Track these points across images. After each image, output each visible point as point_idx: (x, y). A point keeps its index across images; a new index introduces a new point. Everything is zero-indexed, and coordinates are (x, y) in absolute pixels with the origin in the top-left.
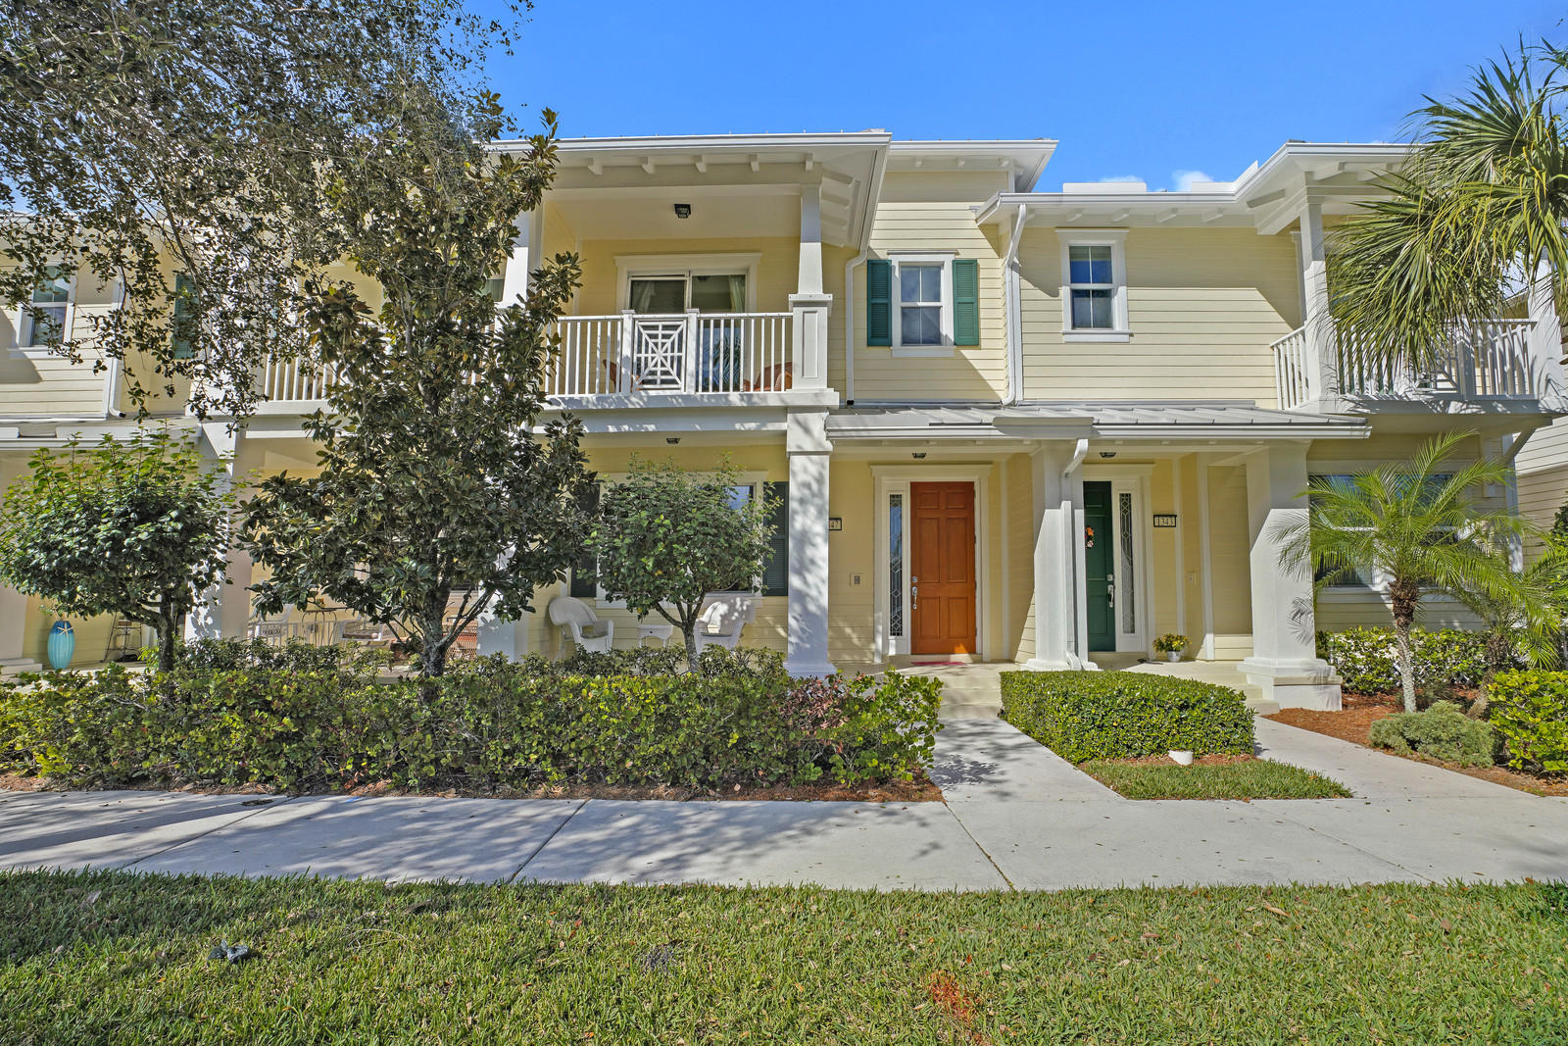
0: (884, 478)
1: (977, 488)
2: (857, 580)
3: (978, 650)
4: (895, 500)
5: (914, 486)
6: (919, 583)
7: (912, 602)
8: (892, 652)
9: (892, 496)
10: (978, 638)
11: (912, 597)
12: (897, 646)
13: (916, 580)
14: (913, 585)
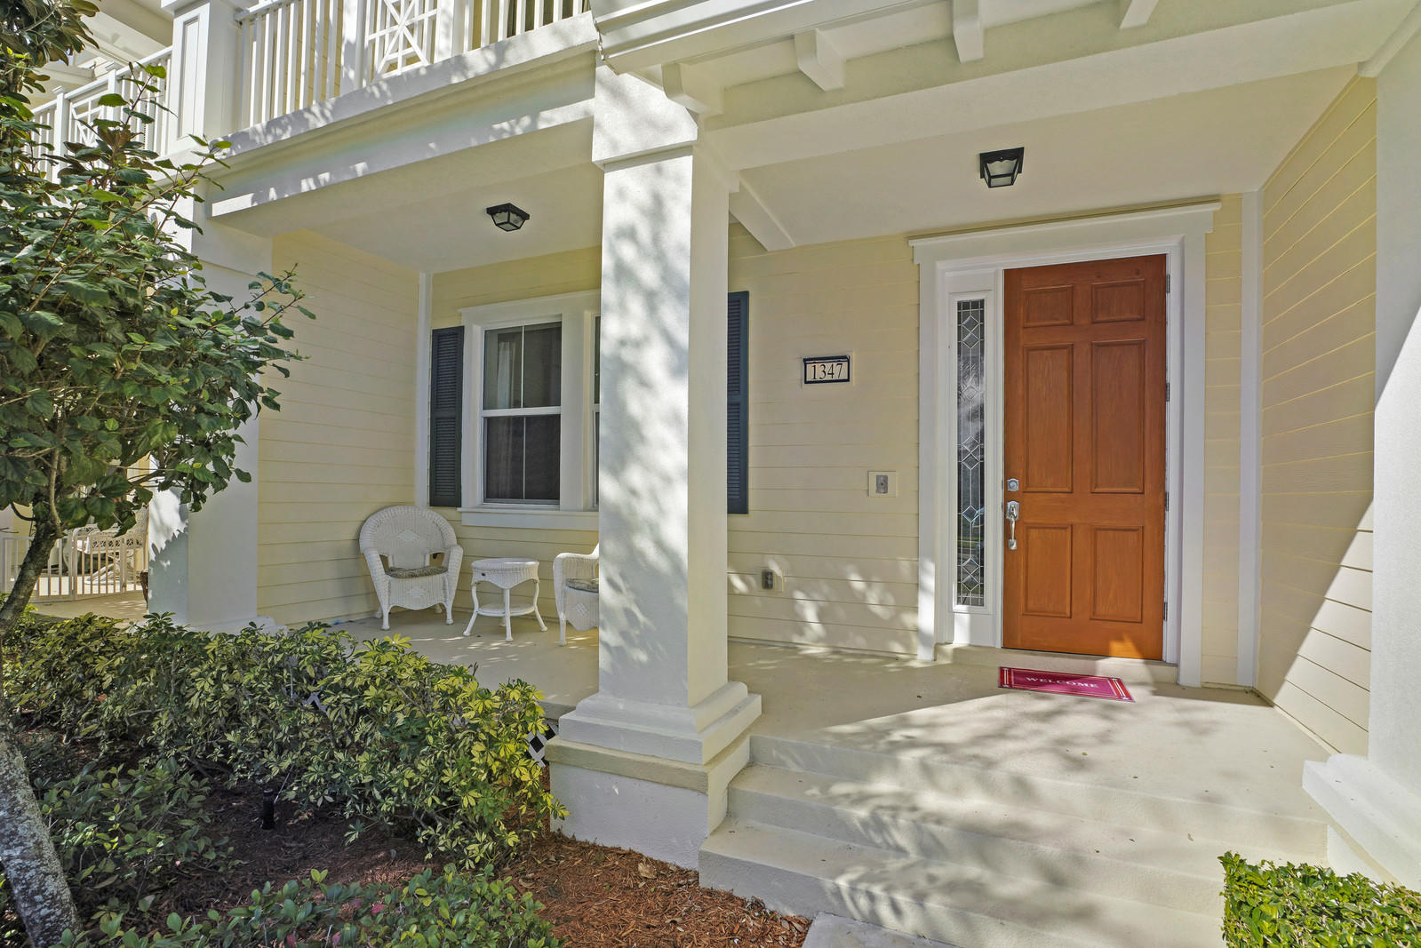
0: (940, 265)
1: (1172, 269)
2: (883, 485)
3: (1168, 654)
4: (971, 311)
5: (1013, 278)
6: (1025, 491)
7: (1007, 535)
8: (960, 639)
9: (963, 306)
10: (1169, 627)
11: (1007, 523)
12: (973, 629)
13: (1015, 485)
14: (1008, 496)
